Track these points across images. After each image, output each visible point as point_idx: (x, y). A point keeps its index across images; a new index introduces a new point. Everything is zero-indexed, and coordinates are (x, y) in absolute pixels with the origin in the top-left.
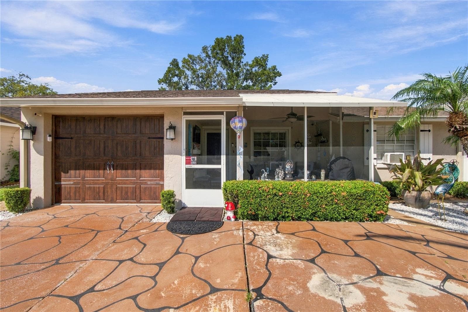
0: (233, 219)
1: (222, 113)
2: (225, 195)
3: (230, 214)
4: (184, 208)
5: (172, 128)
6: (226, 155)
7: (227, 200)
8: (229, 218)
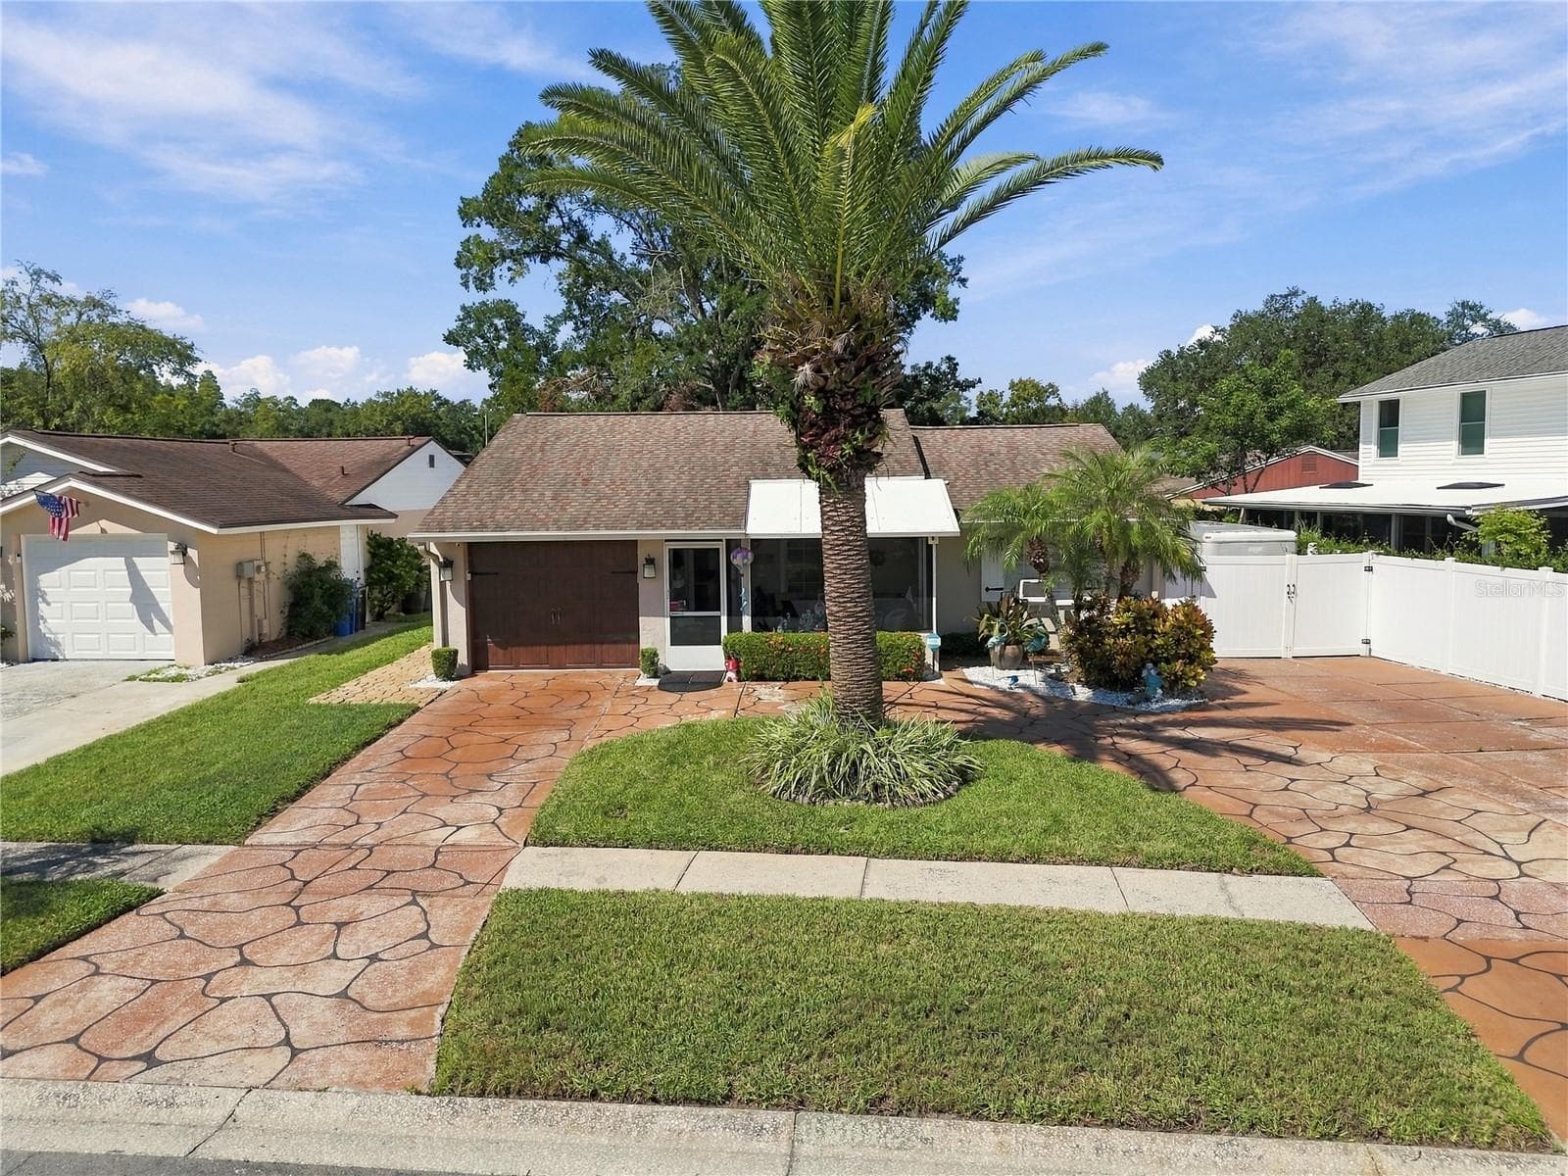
0: (735, 681)
1: (721, 540)
2: (725, 652)
3: (731, 675)
4: (670, 672)
5: (650, 561)
6: (728, 615)
7: (728, 658)
8: (730, 680)
